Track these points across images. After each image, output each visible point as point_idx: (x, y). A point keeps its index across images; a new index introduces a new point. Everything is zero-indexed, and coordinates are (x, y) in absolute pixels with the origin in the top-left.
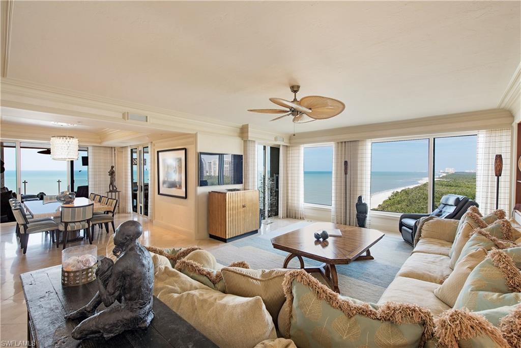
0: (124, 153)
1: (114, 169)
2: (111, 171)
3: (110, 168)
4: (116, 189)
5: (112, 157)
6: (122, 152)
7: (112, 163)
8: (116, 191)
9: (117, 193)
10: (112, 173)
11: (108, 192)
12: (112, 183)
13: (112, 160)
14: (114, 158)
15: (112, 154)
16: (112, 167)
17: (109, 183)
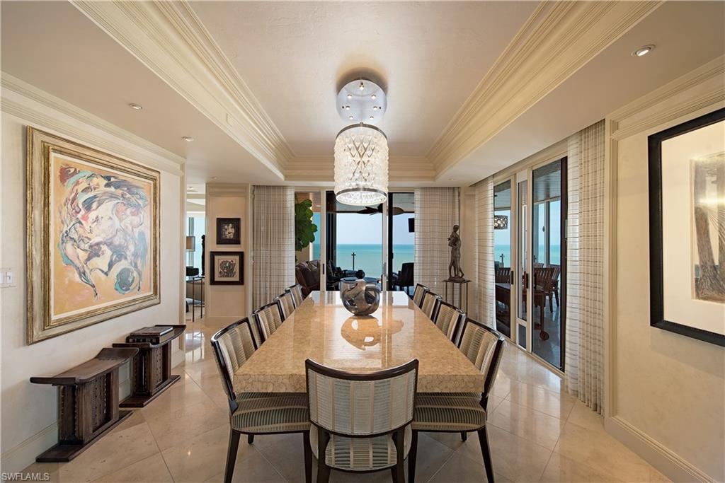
0: (477, 197)
1: (458, 232)
2: (452, 236)
3: (451, 230)
4: (463, 275)
5: (454, 208)
6: (474, 195)
7: (453, 220)
8: (461, 280)
9: (464, 285)
10: (455, 241)
11: (446, 281)
12: (454, 263)
13: (453, 214)
14: (457, 210)
15: (454, 202)
16: (456, 228)
17: (448, 261)
